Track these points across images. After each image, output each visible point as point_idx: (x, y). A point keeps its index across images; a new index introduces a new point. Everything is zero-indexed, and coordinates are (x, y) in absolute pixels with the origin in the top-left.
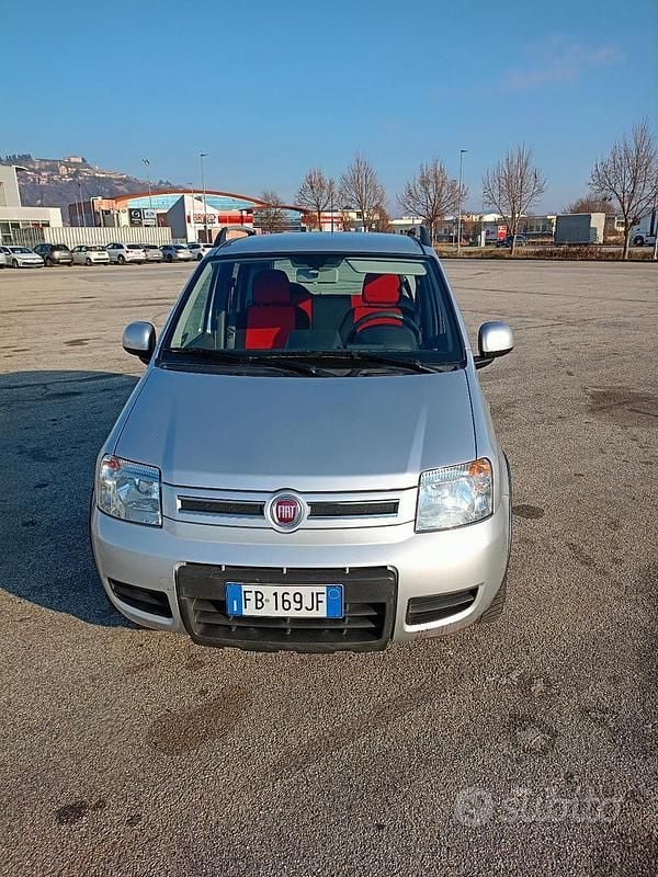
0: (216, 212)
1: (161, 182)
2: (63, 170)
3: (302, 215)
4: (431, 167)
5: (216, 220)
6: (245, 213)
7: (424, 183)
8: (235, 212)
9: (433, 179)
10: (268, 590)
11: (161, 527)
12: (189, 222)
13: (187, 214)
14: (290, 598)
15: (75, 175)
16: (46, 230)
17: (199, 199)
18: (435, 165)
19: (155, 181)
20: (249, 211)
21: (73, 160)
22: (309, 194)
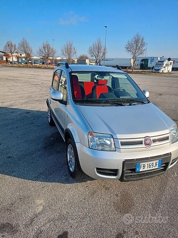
3: (3, 54)
4: (46, 43)
7: (44, 48)
9: (46, 47)
10: (146, 164)
11: (115, 151)
14: (151, 165)
18: (47, 43)
22: (8, 48)
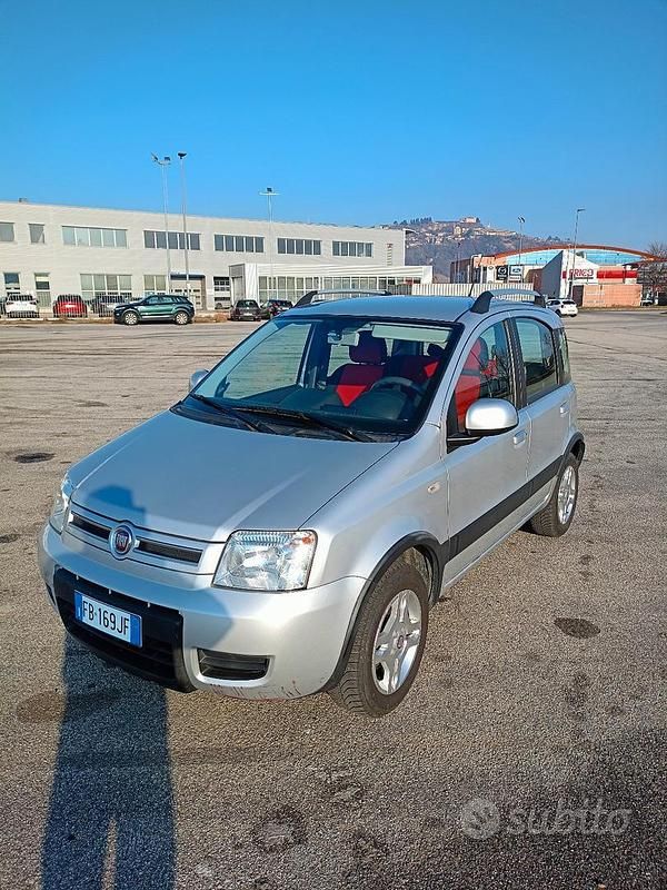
0: (596, 268)
1: (550, 238)
2: (458, 231)
5: (595, 276)
6: (629, 268)
8: (619, 267)
11: (60, 534)
12: (565, 277)
13: (563, 269)
14: (107, 616)
15: (468, 235)
16: (414, 286)
17: (581, 254)
19: (543, 238)
20: (634, 266)
21: (468, 221)
